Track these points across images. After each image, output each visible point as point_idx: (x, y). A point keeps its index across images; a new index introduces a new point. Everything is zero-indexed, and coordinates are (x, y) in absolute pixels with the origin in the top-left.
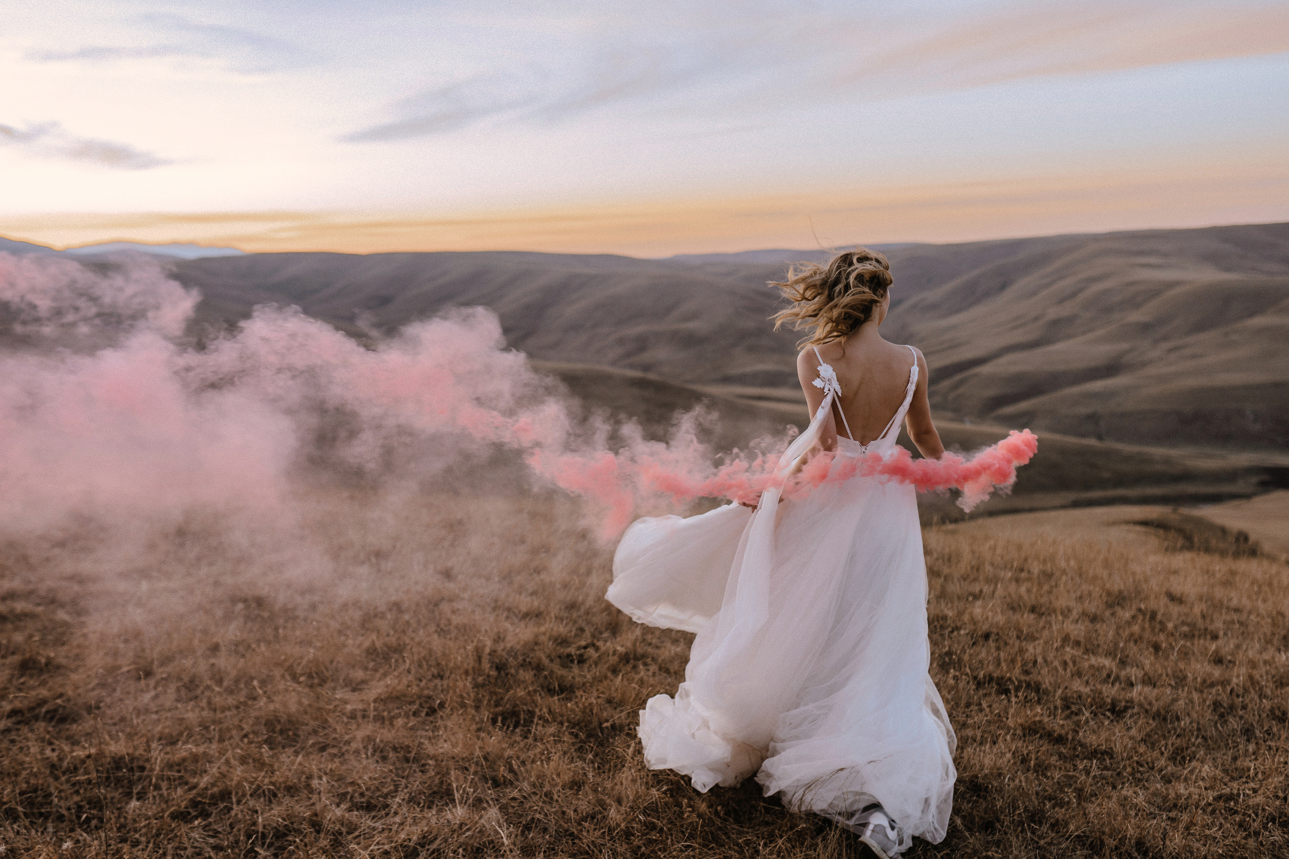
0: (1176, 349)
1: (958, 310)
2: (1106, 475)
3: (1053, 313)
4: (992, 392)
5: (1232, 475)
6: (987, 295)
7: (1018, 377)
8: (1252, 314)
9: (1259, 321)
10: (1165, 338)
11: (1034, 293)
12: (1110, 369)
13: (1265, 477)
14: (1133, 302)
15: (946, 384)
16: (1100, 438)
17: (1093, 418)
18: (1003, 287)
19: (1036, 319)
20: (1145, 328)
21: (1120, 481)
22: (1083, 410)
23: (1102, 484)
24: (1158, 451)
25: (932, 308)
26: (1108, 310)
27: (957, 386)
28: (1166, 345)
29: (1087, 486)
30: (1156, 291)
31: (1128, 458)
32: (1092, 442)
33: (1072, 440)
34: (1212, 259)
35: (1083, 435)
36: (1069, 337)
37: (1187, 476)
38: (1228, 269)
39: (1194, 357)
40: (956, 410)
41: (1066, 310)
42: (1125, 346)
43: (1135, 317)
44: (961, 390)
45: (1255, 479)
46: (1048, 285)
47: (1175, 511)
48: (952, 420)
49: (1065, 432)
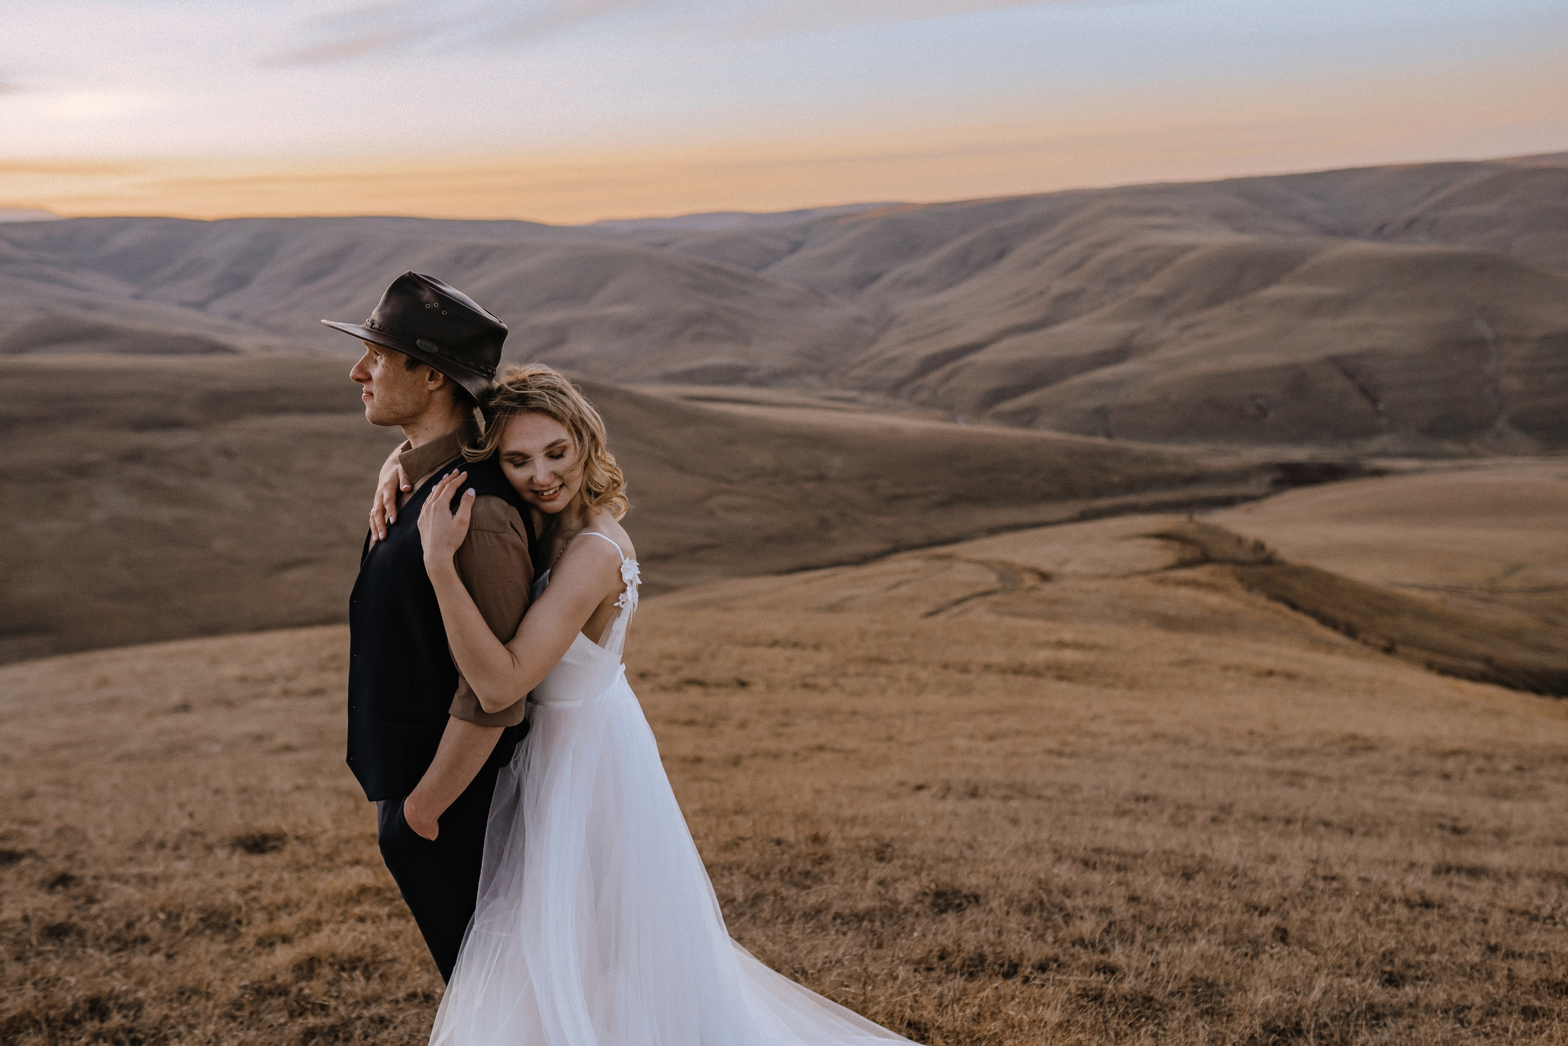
0: (1188, 327)
1: (950, 285)
2: (1116, 479)
3: (1059, 286)
4: (990, 384)
5: (1243, 475)
6: (981, 266)
7: (1018, 367)
8: (1267, 283)
9: (1274, 292)
10: (1178, 314)
11: (1036, 263)
12: (1119, 353)
13: (1279, 475)
14: (1143, 272)
15: (934, 377)
16: (1109, 435)
17: (1101, 412)
18: (1001, 255)
19: (1041, 293)
20: (1157, 303)
21: (1131, 486)
22: (1091, 403)
23: (1111, 490)
24: (1170, 449)
25: (917, 282)
26: (1117, 281)
27: (947, 379)
28: (1176, 323)
29: (1096, 493)
30: (1167, 258)
31: (1138, 459)
32: (1101, 441)
33: (1080, 439)
34: (1227, 218)
35: (1092, 433)
36: (1076, 315)
37: (1198, 478)
38: (1242, 230)
39: (1208, 336)
40: (948, 407)
41: (1070, 284)
42: (1133, 325)
43: (1147, 289)
44: (954, 383)
45: (1267, 478)
46: (1054, 251)
47: (1191, 520)
48: (943, 420)
49: (1071, 430)
